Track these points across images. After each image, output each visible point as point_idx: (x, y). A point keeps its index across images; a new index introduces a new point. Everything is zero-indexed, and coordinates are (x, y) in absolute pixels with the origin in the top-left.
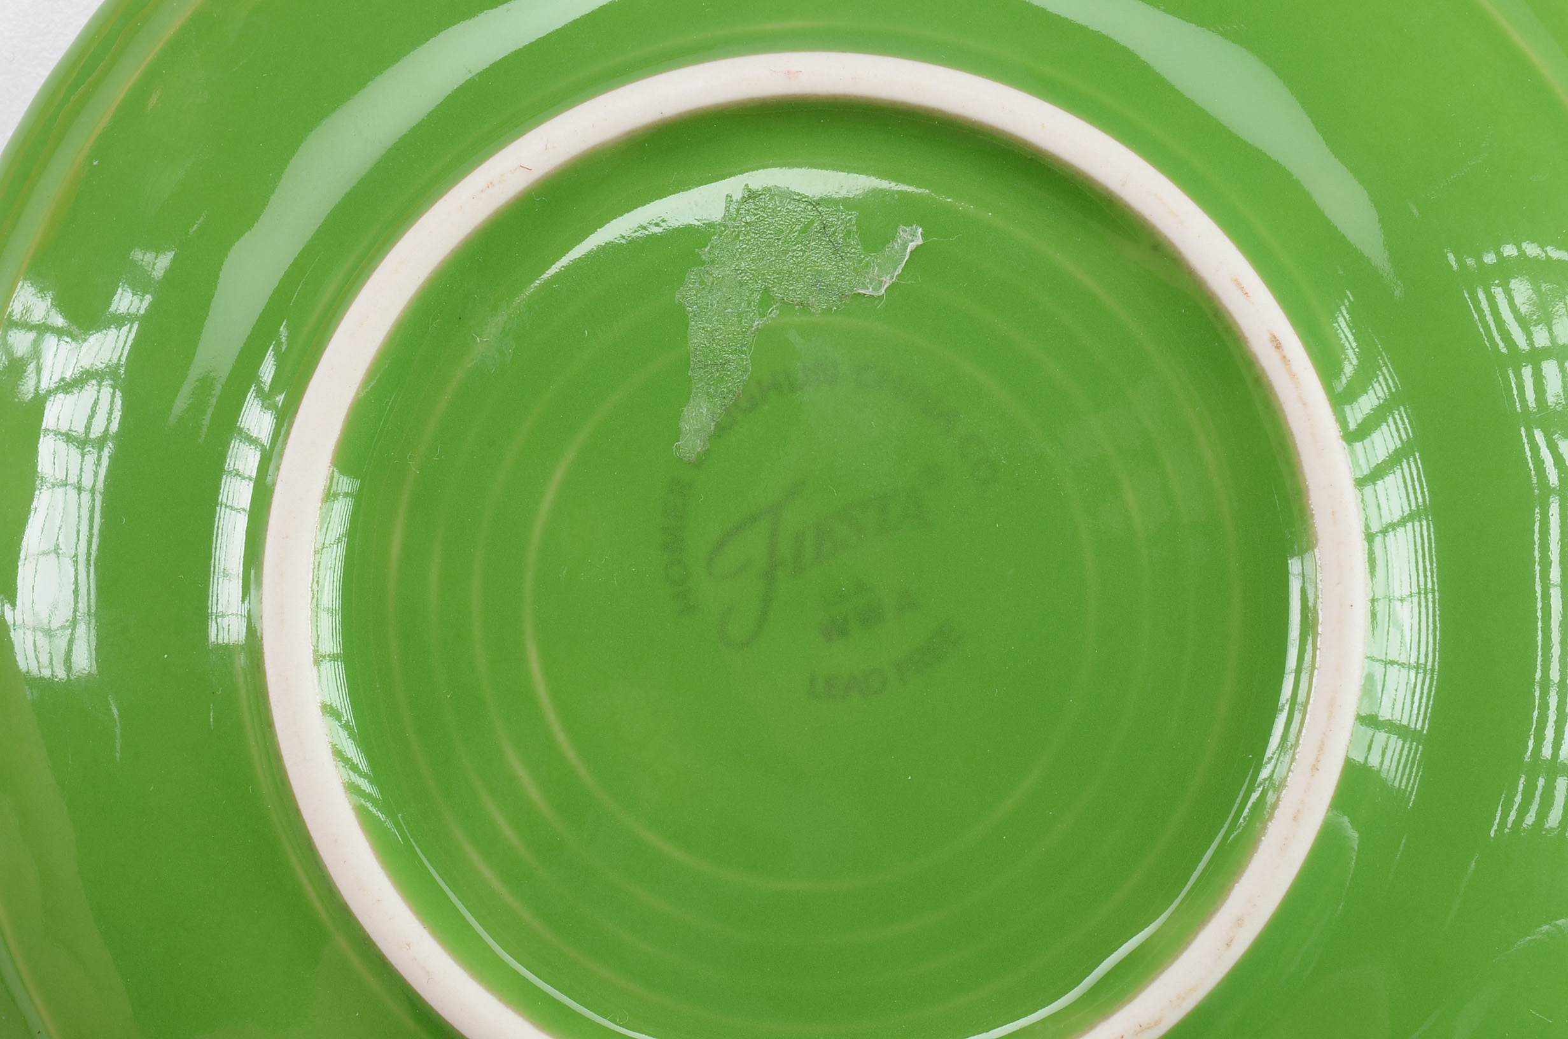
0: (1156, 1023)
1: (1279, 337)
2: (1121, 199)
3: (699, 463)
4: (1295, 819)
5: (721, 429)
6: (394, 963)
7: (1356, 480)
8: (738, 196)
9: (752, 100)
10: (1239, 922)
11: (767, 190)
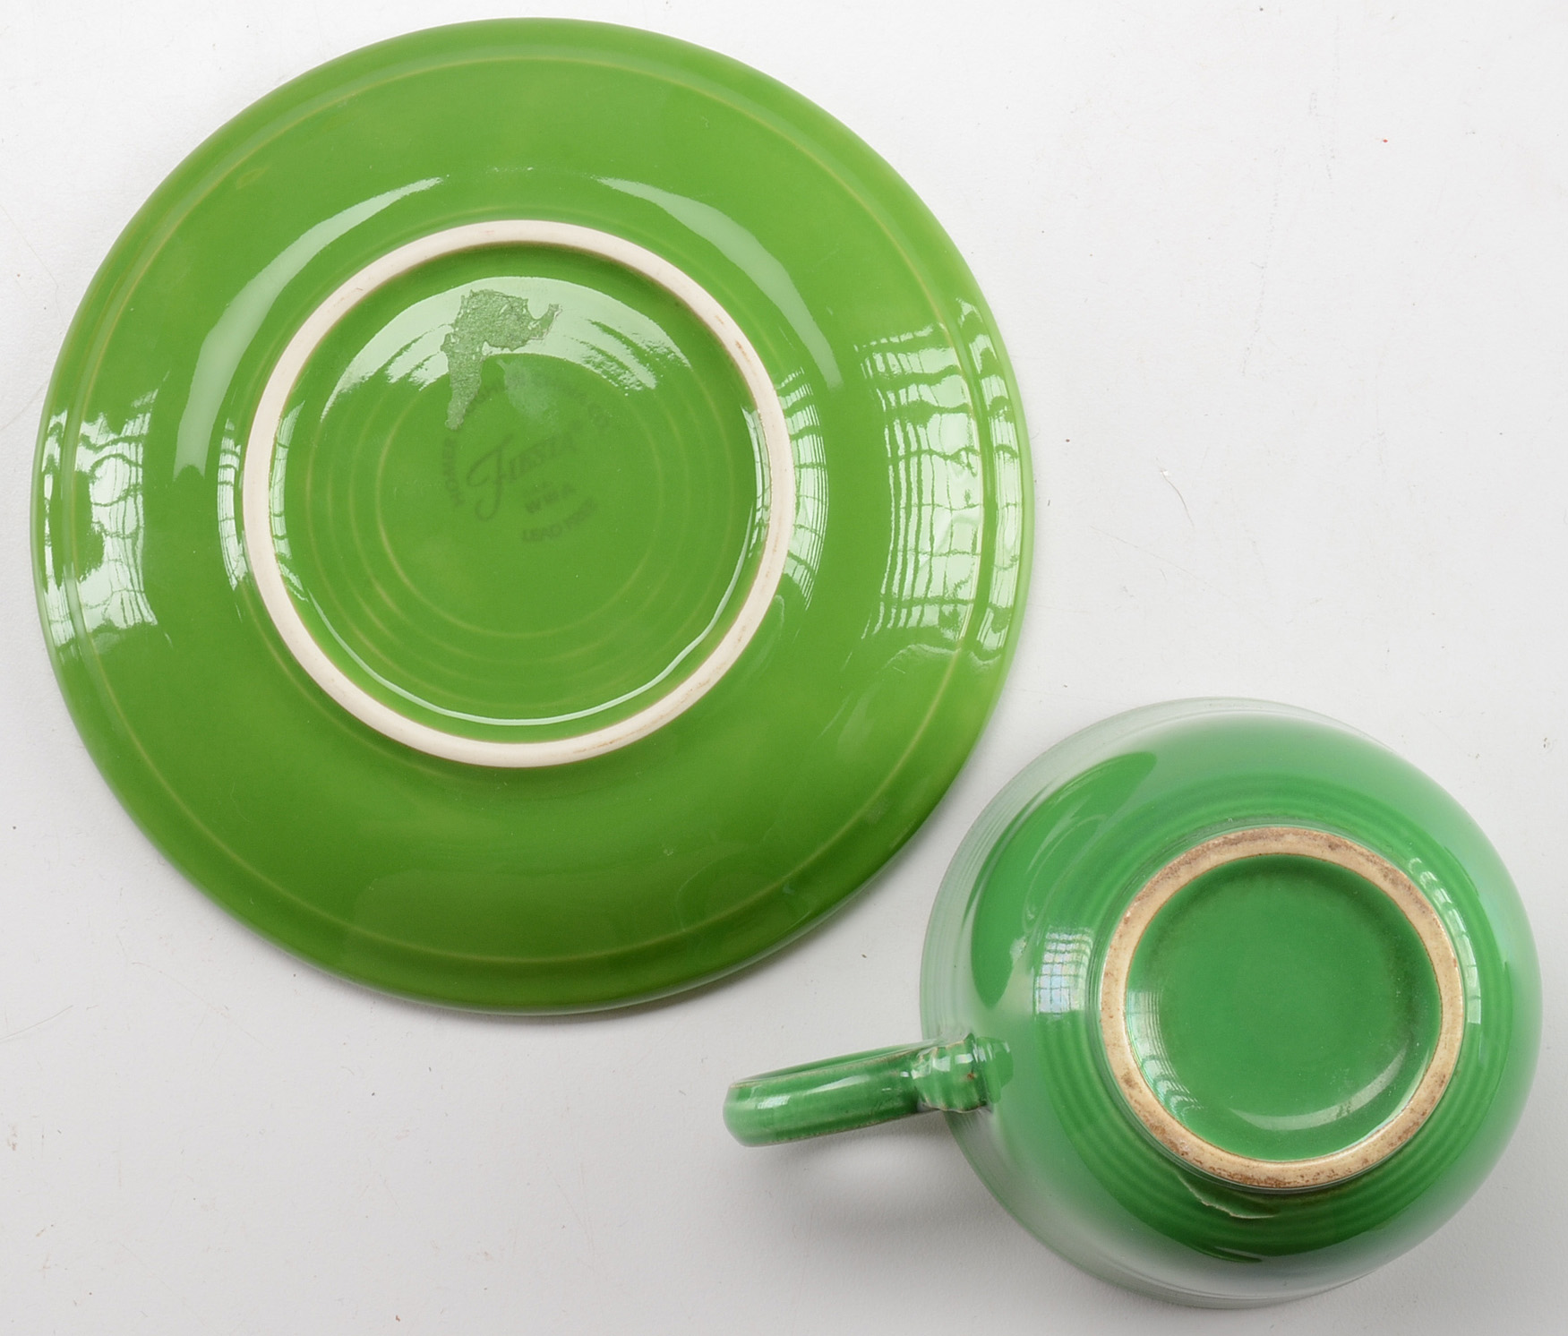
0: (708, 682)
1: (740, 343)
2: (657, 282)
3: (459, 430)
4: (767, 576)
5: (469, 411)
6: (326, 691)
7: (784, 411)
8: (467, 296)
9: (470, 247)
10: (744, 629)
11: (482, 291)
